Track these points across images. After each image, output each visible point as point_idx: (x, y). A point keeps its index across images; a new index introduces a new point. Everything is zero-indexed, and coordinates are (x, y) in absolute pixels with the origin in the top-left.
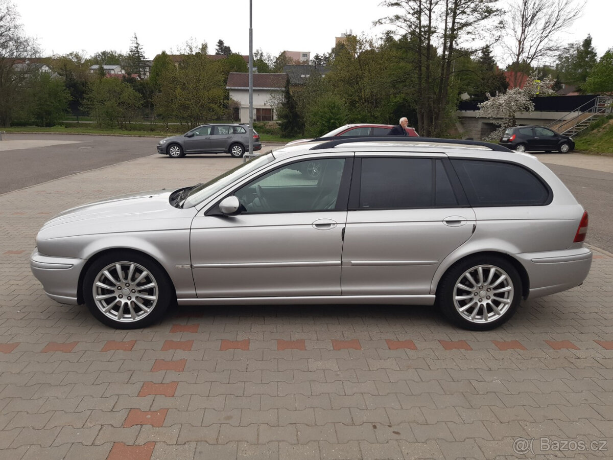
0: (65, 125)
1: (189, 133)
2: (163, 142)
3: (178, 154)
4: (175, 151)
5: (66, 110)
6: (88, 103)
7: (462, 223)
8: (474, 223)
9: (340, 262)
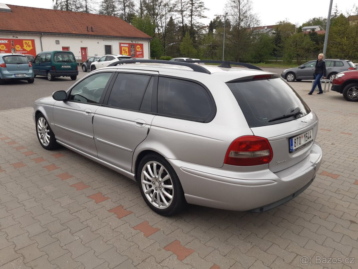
0: (265, 63)
1: (302, 66)
2: (285, 71)
3: (292, 79)
4: (291, 77)
5: (271, 54)
6: (280, 49)
7: (144, 125)
8: (149, 127)
9: (93, 137)
